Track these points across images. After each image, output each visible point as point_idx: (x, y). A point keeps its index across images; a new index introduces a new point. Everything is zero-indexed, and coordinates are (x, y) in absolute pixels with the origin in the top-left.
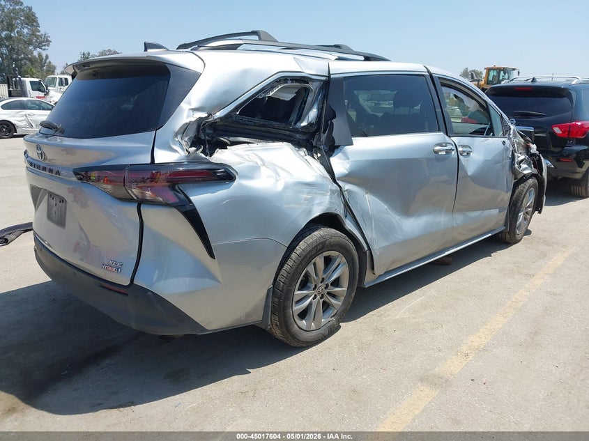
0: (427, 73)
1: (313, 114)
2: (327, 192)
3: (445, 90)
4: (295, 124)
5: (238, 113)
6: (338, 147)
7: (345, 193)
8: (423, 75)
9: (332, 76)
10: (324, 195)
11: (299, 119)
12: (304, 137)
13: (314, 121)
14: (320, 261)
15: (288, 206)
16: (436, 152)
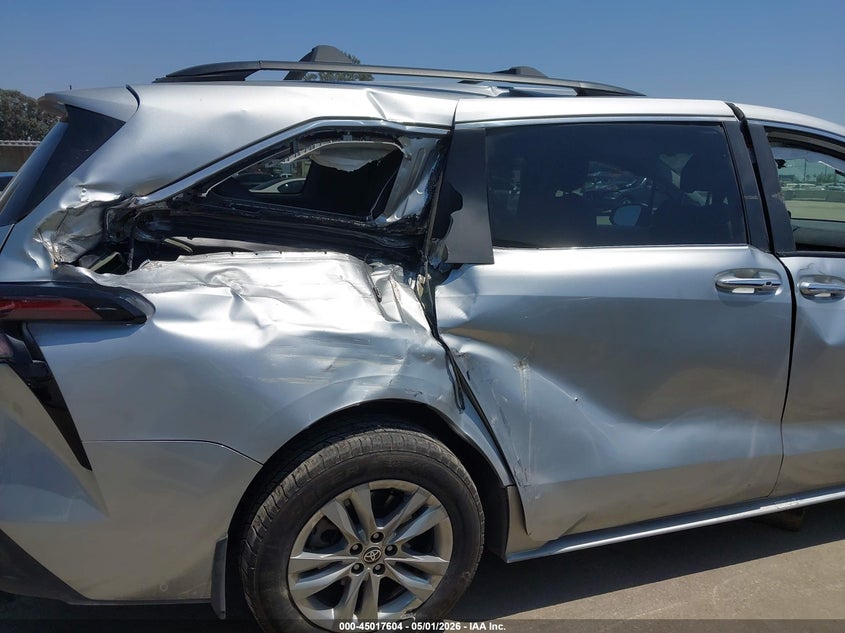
0: (735, 119)
1: (416, 201)
2: (400, 357)
3: (779, 153)
4: (375, 218)
5: (204, 195)
6: (457, 266)
7: (460, 362)
8: (720, 123)
9: (457, 127)
10: (388, 361)
11: (382, 210)
12: (403, 244)
13: (419, 213)
14: (362, 497)
15: (272, 381)
16: (726, 289)
